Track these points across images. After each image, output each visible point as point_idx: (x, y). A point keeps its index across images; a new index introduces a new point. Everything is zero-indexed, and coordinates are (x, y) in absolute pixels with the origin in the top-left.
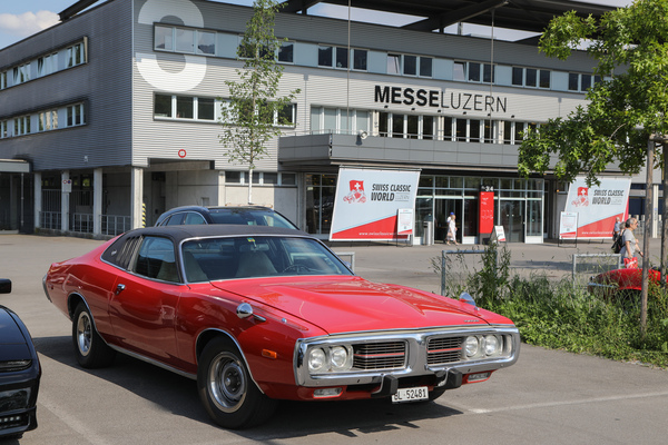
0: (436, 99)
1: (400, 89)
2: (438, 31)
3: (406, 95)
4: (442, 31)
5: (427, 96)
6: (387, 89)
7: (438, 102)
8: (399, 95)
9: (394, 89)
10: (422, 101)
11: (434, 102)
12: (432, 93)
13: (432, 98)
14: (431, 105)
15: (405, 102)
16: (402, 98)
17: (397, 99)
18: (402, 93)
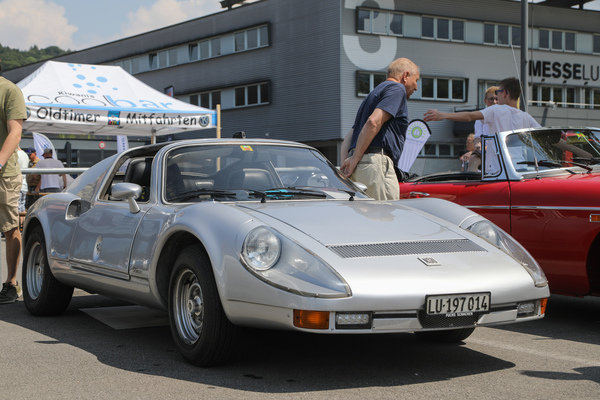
0: (579, 71)
1: (549, 63)
2: (577, 7)
3: (555, 69)
4: (581, 7)
5: (571, 69)
6: (539, 63)
7: (580, 75)
8: (549, 69)
9: (545, 63)
10: (567, 74)
11: (578, 75)
12: (575, 66)
13: (576, 71)
14: (575, 77)
15: (554, 75)
16: (551, 72)
17: (547, 72)
18: (550, 66)
